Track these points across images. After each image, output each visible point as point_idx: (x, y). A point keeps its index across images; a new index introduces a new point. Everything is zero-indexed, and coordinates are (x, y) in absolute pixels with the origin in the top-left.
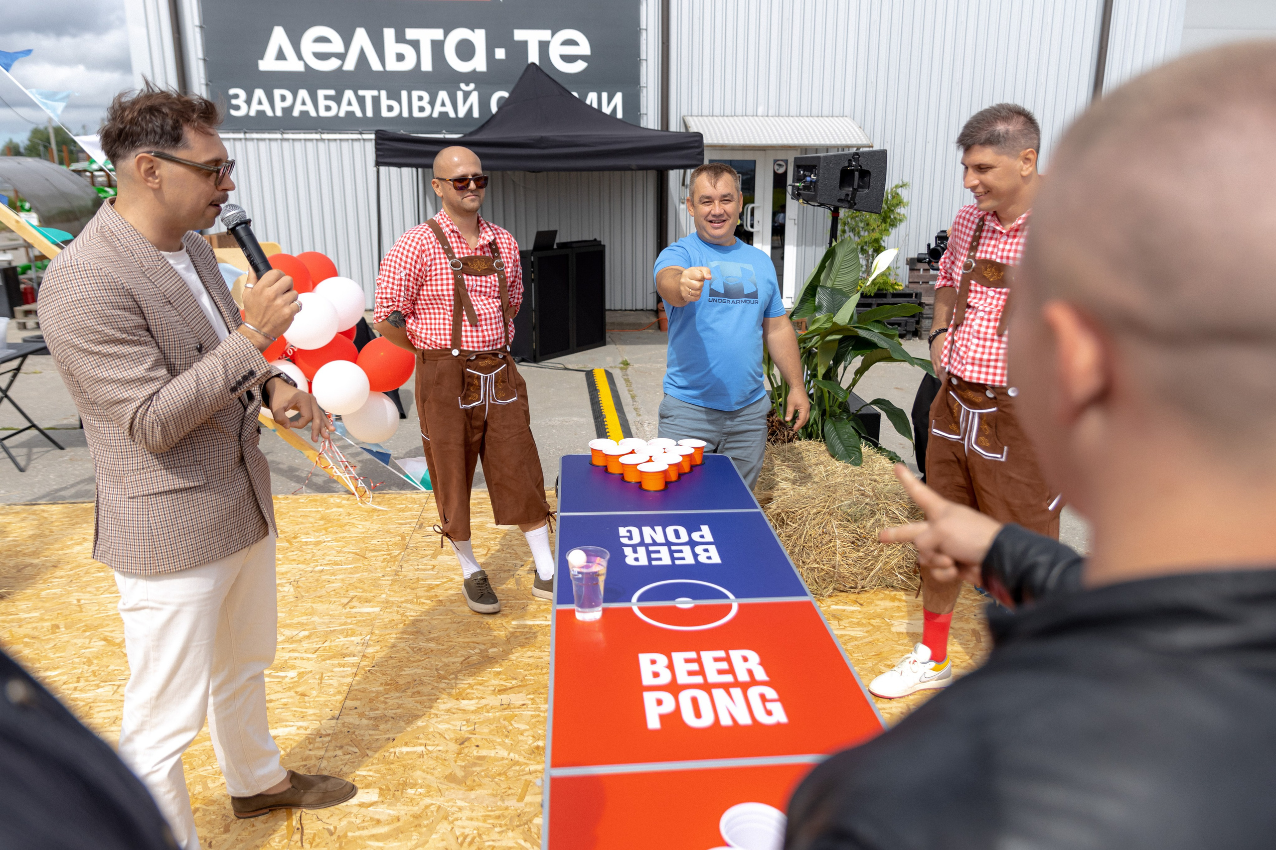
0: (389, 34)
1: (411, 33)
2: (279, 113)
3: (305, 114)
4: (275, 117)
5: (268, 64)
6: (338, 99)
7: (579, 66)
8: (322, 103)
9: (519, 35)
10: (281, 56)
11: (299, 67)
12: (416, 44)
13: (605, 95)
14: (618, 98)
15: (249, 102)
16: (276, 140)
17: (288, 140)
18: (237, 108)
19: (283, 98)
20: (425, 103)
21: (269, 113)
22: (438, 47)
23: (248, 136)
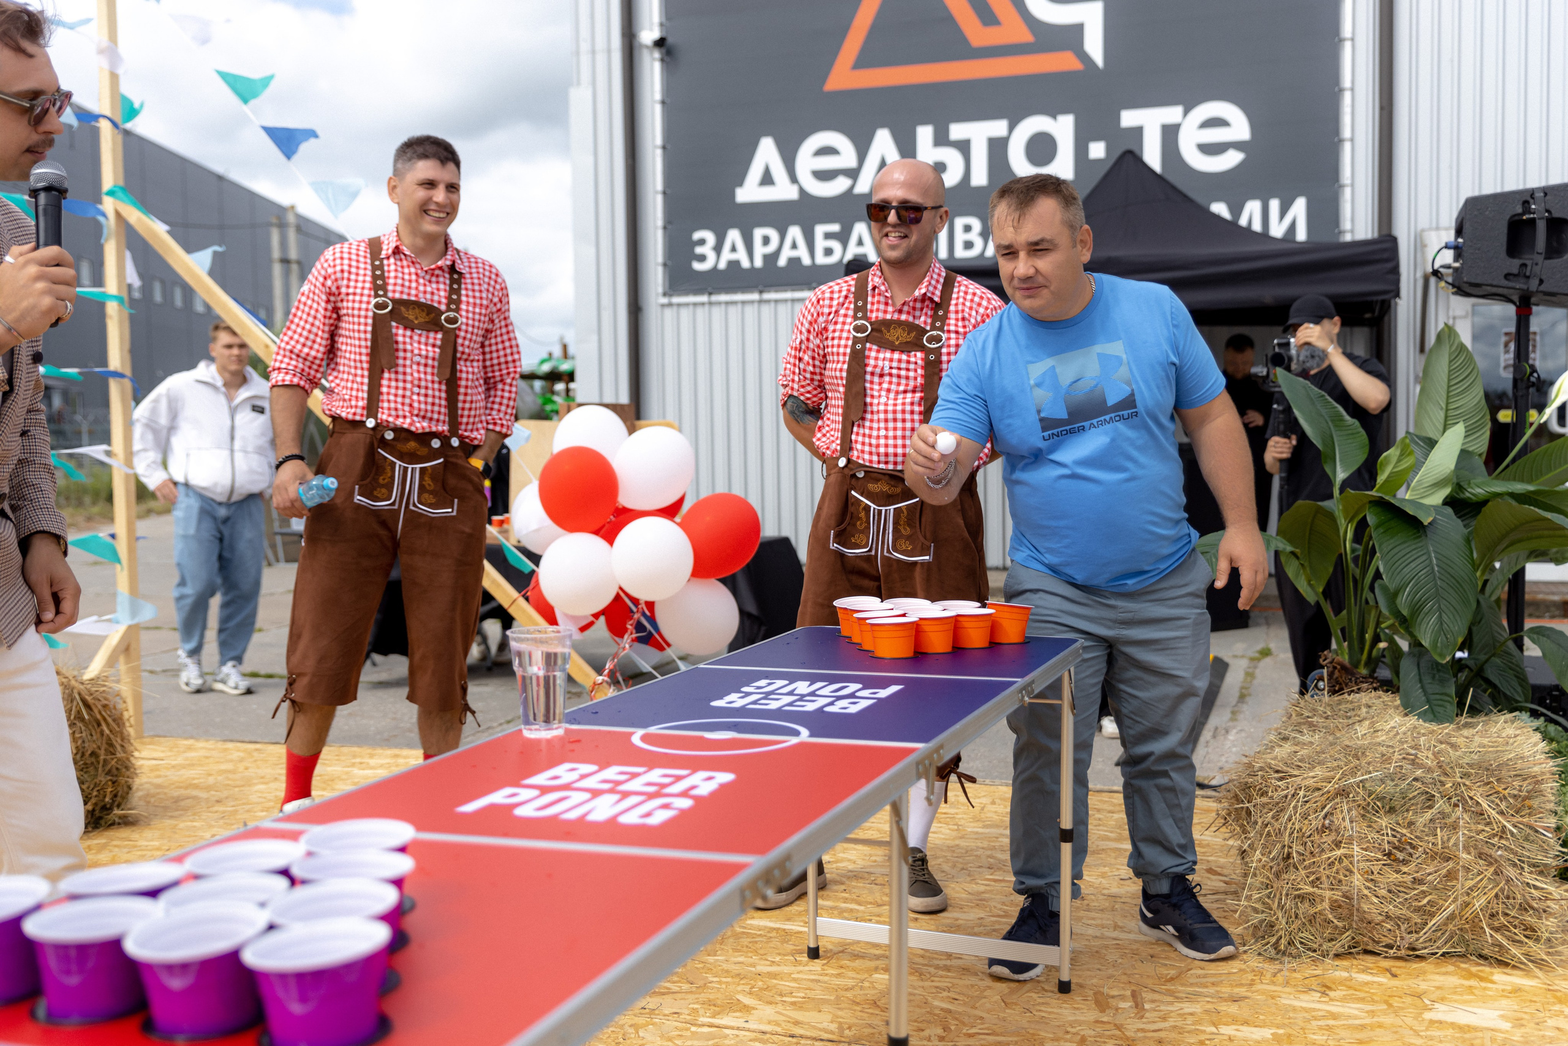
0: (925, 134)
1: (958, 131)
2: (758, 263)
3: (794, 262)
4: (753, 269)
5: (749, 192)
6: (843, 237)
7: (1232, 159)
8: (820, 244)
9: (1129, 118)
10: (767, 179)
11: (790, 193)
12: (964, 147)
13: (1274, 205)
14: (1299, 208)
15: (718, 249)
16: (752, 302)
17: (768, 301)
18: (702, 258)
19: (766, 240)
20: (974, 236)
21: (745, 264)
22: (998, 148)
23: (714, 298)
